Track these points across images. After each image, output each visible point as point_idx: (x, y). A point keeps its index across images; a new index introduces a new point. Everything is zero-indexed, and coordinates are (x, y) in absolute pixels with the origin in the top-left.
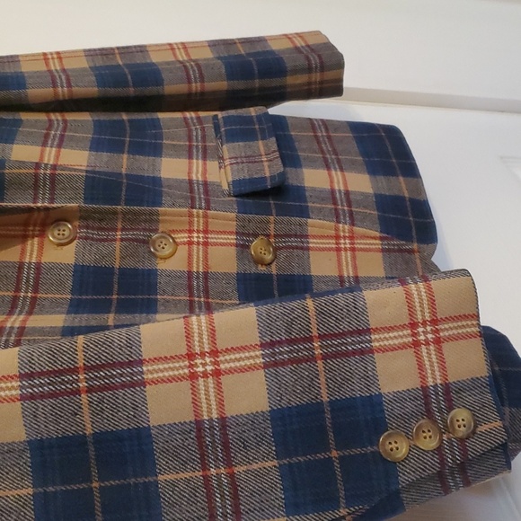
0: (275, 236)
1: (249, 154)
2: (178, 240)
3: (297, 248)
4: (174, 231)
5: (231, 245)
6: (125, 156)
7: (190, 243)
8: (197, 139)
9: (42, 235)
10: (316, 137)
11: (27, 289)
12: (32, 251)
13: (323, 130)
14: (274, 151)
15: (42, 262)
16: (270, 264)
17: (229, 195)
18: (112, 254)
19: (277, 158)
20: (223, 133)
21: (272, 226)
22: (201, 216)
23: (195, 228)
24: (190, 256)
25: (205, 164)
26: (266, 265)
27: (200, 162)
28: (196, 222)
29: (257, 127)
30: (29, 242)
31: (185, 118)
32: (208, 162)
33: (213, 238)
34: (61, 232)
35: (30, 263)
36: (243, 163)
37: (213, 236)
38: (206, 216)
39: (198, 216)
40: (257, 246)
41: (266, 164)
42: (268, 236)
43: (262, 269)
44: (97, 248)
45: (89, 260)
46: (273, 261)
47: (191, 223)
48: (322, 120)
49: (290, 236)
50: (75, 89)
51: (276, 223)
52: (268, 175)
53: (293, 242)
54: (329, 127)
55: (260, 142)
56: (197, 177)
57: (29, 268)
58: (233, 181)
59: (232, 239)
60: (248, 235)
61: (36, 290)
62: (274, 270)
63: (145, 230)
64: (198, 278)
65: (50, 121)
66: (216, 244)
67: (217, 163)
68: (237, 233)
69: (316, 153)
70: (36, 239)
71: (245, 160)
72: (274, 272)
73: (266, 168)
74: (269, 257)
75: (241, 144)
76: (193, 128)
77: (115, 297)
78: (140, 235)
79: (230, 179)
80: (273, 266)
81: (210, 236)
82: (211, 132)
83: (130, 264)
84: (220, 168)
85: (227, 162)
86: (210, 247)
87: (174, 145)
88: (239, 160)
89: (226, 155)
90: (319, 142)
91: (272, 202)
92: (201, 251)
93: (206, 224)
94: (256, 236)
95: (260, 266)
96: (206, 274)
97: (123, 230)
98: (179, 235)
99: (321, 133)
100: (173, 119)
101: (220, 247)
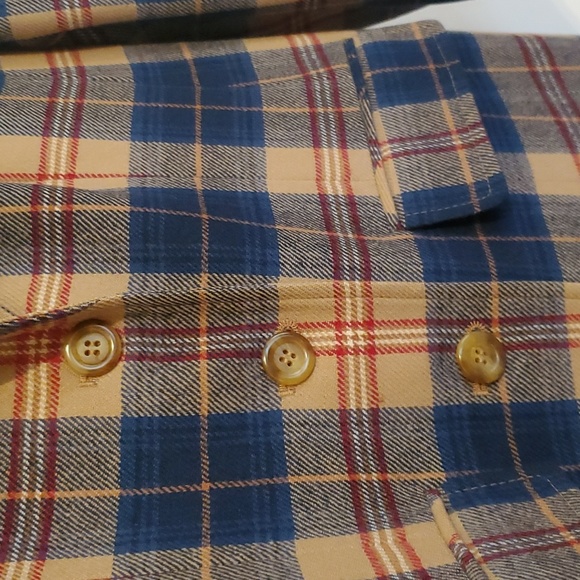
0: (503, 321)
1: (425, 130)
2: (315, 344)
3: (546, 344)
4: (307, 326)
5: (419, 349)
6: (198, 148)
7: (341, 352)
8: (324, 100)
9: (55, 356)
10: (534, 75)
11: (33, 482)
12: (37, 394)
13: (545, 60)
14: (475, 126)
15: (59, 417)
16: (495, 383)
17: (400, 228)
18: (192, 389)
19: (482, 140)
20: (371, 83)
21: (495, 301)
22: (359, 293)
23: (349, 318)
24: (342, 378)
25: (345, 157)
26: (488, 385)
27: (336, 151)
28: (349, 307)
29: (432, 67)
30: (31, 373)
31: (295, 51)
32: (350, 151)
33: (384, 336)
34: (92, 348)
35: (35, 422)
36: (417, 152)
37: (383, 332)
38: (368, 294)
39: (353, 295)
40: (469, 346)
41: (462, 154)
42: (487, 322)
43: (481, 393)
44: (164, 378)
45: (150, 406)
46: (501, 375)
47: (339, 309)
48: (539, 39)
49: (530, 320)
50: (96, 10)
51: (502, 295)
52: (469, 179)
53: (538, 332)
54: (554, 53)
55: (444, 103)
56: (334, 187)
57: (34, 434)
58: (404, 195)
59: (420, 335)
60: (450, 323)
61: (50, 484)
62: (504, 394)
63: (252, 327)
64: (360, 423)
65: (55, 72)
66: (391, 350)
67: (366, 152)
68: (429, 322)
69: (543, 114)
70: (44, 367)
71: (420, 145)
72: (505, 398)
73: (465, 165)
74: (492, 369)
75: (408, 108)
76: (313, 72)
77: (206, 486)
78: (245, 340)
79: (397, 191)
80: (502, 386)
81: (377, 332)
82: (347, 82)
83: (230, 404)
84: (375, 164)
85: (387, 150)
86: (378, 357)
87: (284, 116)
88: (409, 146)
89: (382, 135)
90: (541, 87)
91: (482, 238)
92: (363, 366)
93: (369, 308)
94: (464, 323)
95: (476, 386)
96: (374, 412)
97: (210, 331)
98: (318, 334)
99: (543, 67)
100: (273, 54)
101: (398, 355)
